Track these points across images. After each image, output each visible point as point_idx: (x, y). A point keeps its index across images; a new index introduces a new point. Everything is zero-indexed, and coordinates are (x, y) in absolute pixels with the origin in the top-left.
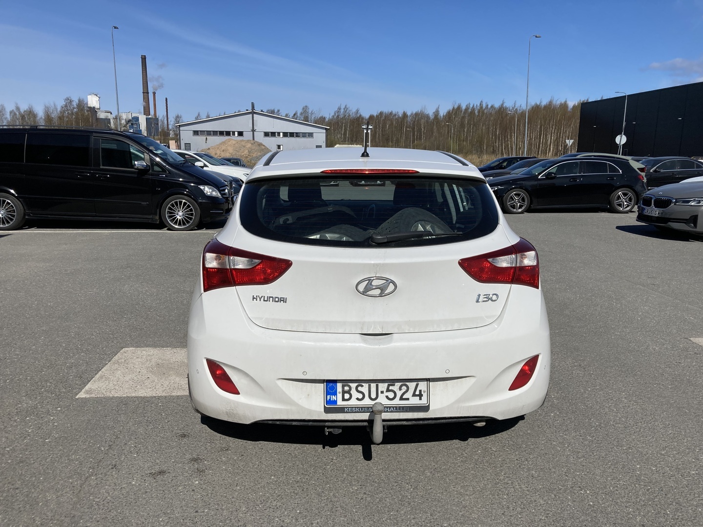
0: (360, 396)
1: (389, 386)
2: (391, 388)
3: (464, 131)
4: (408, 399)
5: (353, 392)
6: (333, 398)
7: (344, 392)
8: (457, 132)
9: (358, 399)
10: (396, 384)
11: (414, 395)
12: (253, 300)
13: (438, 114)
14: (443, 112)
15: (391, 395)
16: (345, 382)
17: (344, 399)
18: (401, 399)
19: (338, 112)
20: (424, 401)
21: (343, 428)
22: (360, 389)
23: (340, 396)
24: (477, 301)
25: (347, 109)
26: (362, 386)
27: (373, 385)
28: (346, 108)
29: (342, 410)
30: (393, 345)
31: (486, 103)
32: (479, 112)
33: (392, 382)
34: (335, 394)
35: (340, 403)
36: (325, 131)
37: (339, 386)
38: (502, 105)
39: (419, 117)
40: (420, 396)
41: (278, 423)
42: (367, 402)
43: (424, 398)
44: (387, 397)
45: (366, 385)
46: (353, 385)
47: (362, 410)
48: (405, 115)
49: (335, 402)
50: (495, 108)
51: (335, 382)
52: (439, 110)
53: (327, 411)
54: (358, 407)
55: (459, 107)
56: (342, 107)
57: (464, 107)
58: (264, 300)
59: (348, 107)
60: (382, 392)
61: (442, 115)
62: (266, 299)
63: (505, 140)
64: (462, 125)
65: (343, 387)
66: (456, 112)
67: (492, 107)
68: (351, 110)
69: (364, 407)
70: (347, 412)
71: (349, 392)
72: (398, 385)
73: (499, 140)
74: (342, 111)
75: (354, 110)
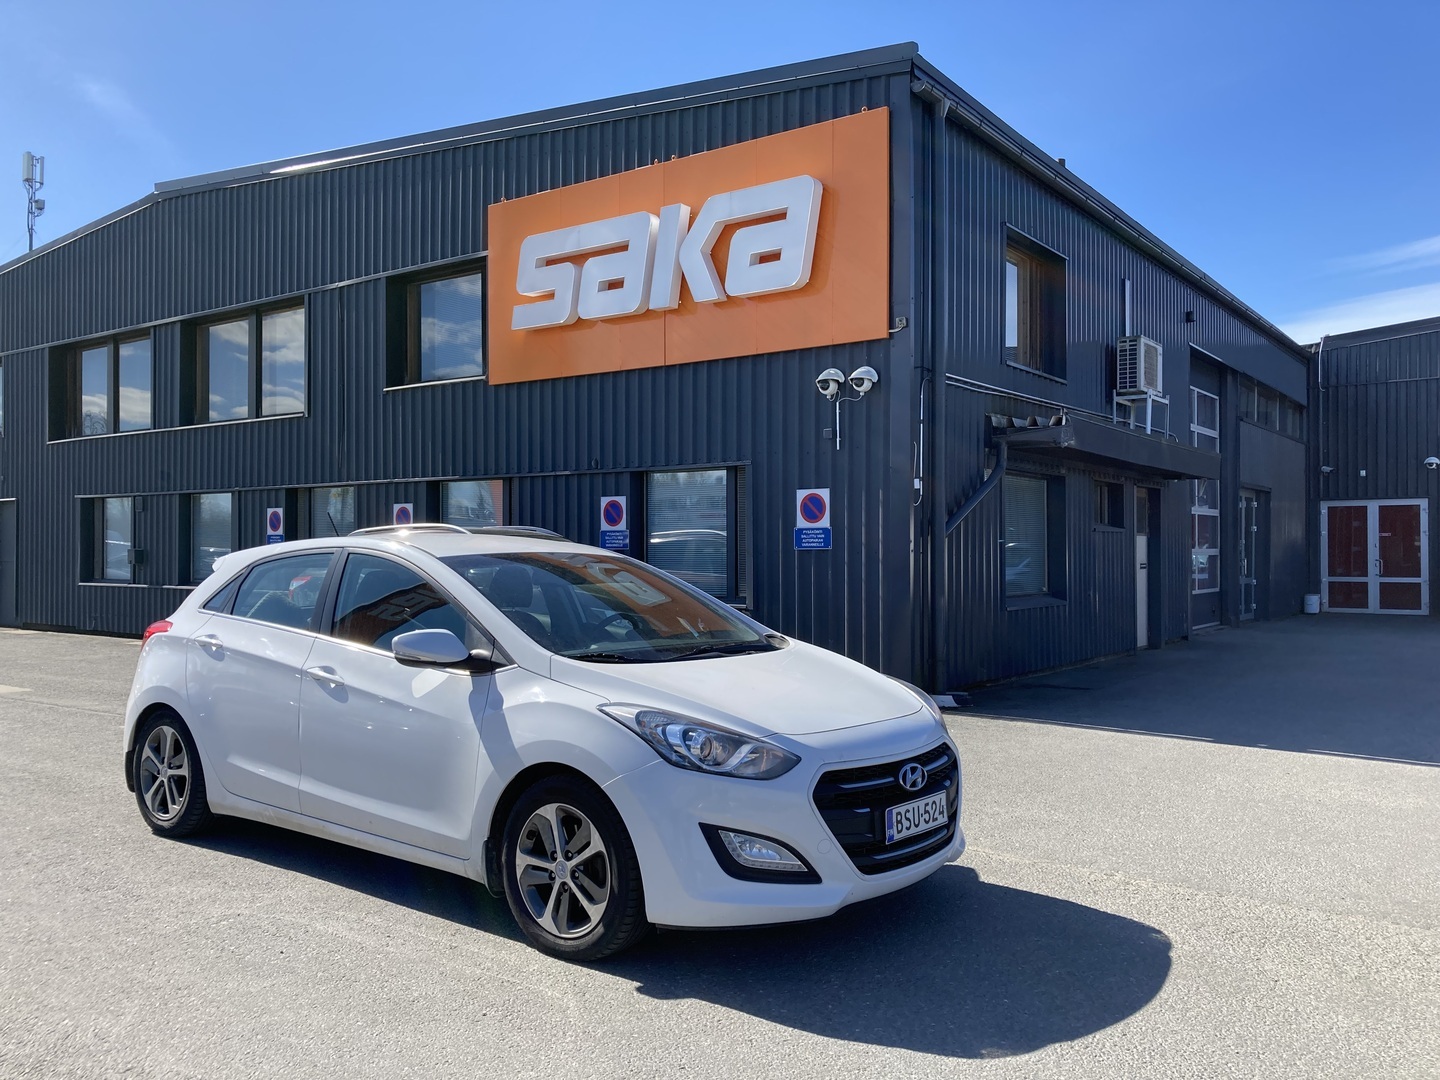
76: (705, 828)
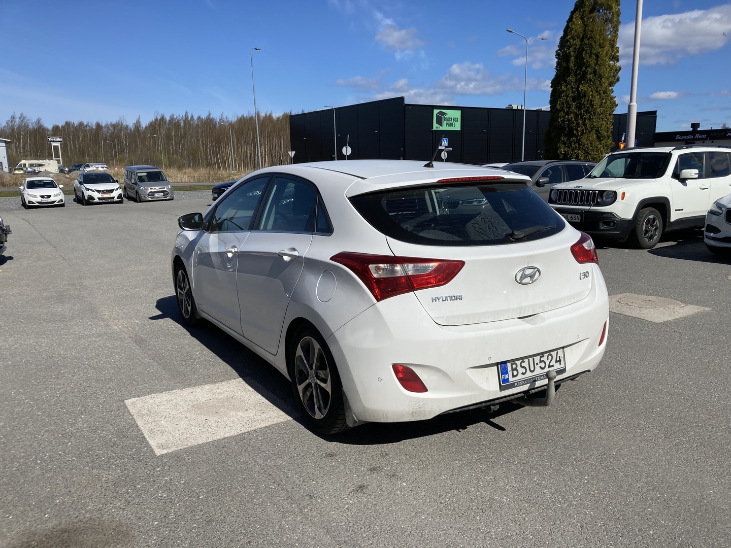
0: (524, 371)
1: (541, 357)
2: (542, 359)
3: (172, 144)
4: (553, 366)
5: (519, 368)
6: (506, 376)
7: (513, 370)
8: (165, 145)
9: (523, 374)
10: (545, 355)
11: (556, 362)
12: (433, 302)
13: (140, 125)
14: (144, 124)
15: (542, 365)
16: (513, 361)
17: (514, 376)
18: (550, 366)
19: (12, 121)
20: (563, 365)
21: (500, 404)
22: (523, 364)
23: (510, 373)
24: (581, 279)
25: (24, 118)
26: (524, 362)
27: (531, 359)
28: (22, 117)
29: (513, 385)
30: (547, 322)
31: (192, 114)
32: (185, 123)
33: (542, 354)
34: (507, 373)
35: (511, 379)
36: (4, 144)
37: (509, 365)
38: (209, 115)
39: (118, 128)
40: (560, 361)
41: (458, 410)
42: (529, 374)
43: (562, 362)
44: (540, 367)
45: (526, 360)
46: (518, 363)
47: (525, 381)
48: (98, 125)
49: (507, 380)
50: (202, 120)
51: (505, 362)
52: (141, 121)
53: (502, 388)
54: (523, 381)
55: (162, 118)
56: (18, 116)
57: (168, 118)
58: (443, 301)
59: (24, 115)
60: (537, 364)
61: (144, 127)
62: (444, 299)
63: (219, 153)
64: (168, 137)
65: (512, 365)
66: (160, 123)
67: (199, 118)
68: (30, 120)
69: (527, 379)
70: (517, 386)
71: (516, 369)
72: (546, 355)
73: (213, 152)
74: (17, 120)
75: (34, 120)
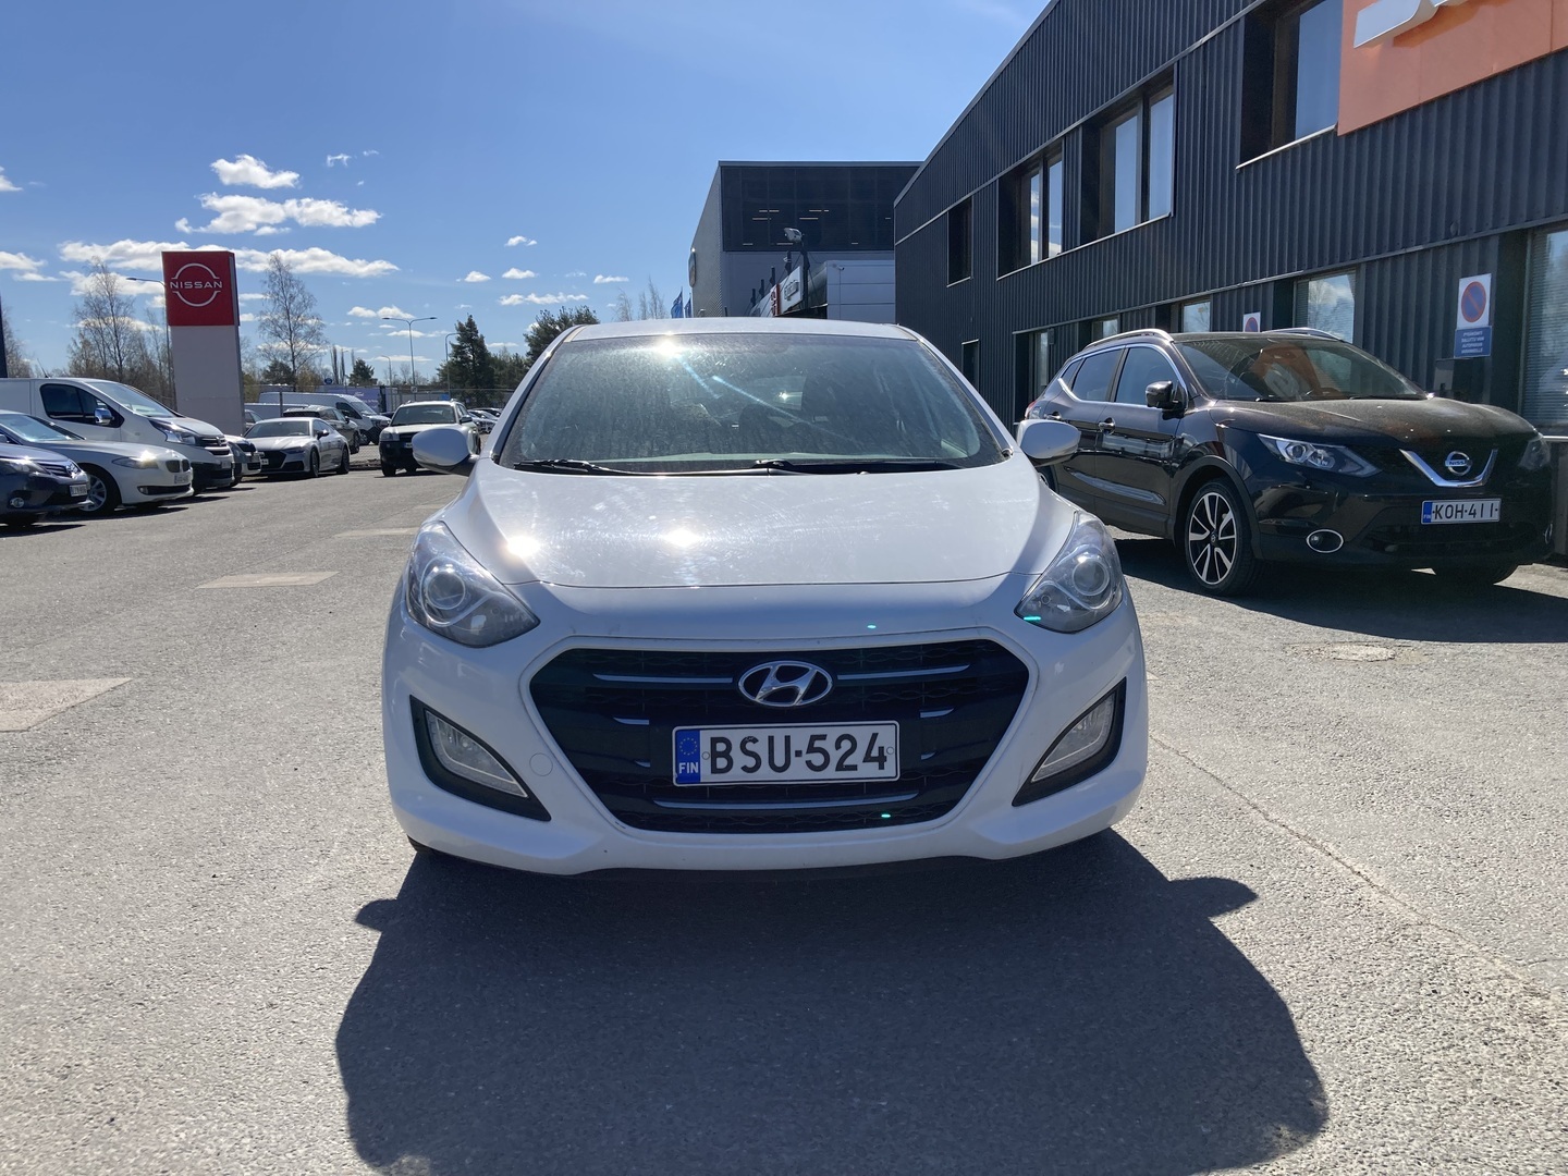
76: (415, 704)
